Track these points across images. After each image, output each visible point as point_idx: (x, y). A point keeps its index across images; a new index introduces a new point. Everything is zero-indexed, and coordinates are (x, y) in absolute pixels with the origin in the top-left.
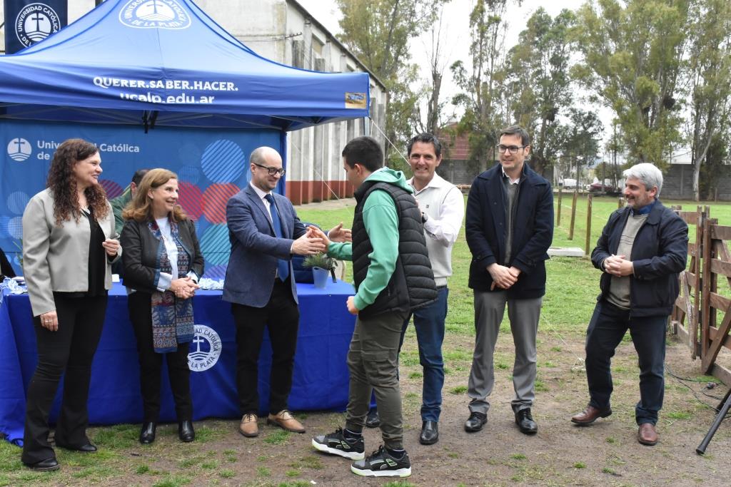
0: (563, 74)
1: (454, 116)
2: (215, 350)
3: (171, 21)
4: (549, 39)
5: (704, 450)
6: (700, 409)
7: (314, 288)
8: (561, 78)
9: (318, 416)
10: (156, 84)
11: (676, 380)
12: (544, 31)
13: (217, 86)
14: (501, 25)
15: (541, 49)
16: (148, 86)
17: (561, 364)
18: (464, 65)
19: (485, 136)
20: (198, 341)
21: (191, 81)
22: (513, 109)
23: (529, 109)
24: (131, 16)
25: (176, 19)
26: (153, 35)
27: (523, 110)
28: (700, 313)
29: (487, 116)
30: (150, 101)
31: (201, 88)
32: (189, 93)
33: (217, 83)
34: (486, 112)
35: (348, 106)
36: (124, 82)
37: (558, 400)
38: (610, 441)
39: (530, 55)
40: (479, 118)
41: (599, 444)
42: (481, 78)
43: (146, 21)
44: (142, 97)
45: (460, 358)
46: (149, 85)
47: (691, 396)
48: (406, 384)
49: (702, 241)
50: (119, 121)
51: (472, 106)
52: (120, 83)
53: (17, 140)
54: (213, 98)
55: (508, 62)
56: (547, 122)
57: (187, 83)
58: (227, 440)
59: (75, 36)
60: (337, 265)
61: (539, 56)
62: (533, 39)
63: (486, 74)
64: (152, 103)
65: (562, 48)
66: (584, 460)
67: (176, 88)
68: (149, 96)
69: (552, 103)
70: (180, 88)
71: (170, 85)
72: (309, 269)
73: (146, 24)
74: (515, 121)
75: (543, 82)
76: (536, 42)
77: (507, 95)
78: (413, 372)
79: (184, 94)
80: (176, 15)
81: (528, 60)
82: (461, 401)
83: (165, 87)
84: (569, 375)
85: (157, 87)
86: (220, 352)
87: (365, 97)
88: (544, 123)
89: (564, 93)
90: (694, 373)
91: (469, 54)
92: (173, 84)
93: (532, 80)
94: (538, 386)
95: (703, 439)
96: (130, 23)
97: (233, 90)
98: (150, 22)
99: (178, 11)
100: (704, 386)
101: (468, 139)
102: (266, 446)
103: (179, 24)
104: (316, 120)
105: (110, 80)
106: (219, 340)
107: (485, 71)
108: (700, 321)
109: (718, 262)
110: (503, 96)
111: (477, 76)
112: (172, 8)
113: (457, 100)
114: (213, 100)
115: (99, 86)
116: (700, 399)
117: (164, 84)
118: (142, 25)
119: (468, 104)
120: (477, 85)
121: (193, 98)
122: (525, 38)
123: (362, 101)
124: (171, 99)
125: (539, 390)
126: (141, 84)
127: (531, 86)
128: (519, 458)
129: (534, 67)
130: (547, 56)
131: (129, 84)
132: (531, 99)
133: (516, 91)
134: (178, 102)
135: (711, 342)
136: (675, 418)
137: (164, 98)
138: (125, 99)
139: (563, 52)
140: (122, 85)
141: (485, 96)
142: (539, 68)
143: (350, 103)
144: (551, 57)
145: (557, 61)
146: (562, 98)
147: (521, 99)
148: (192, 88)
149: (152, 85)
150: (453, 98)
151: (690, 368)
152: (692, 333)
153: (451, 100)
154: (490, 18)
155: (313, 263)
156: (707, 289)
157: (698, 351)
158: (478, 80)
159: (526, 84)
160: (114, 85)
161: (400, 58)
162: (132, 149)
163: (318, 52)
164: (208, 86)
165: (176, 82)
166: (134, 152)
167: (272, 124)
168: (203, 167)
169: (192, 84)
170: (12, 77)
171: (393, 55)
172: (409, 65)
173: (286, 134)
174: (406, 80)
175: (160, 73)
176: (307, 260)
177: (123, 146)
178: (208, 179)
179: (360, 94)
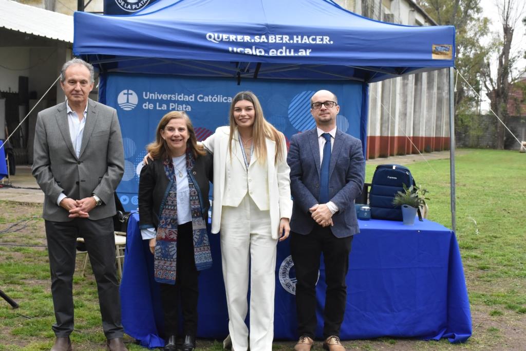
7: (402, 224)
9: (406, 342)
10: (260, 38)
13: (314, 40)
16: (253, 41)
21: (291, 36)
30: (254, 53)
31: (300, 42)
32: (289, 47)
33: (314, 37)
35: (434, 57)
36: (233, 37)
44: (248, 51)
46: (254, 39)
48: (488, 320)
50: (213, 73)
52: (229, 38)
53: (125, 91)
54: (310, 50)
57: (288, 37)
60: (424, 203)
64: (256, 55)
67: (278, 41)
68: (254, 50)
70: (281, 42)
71: (272, 39)
72: (399, 207)
78: (493, 310)
79: (284, 48)
83: (268, 40)
85: (262, 40)
87: (451, 48)
92: (275, 39)
97: (328, 43)
104: (400, 71)
105: (221, 35)
114: (310, 53)
115: (211, 42)
117: (267, 38)
121: (292, 50)
123: (448, 52)
124: (273, 52)
126: (247, 38)
131: (236, 39)
134: (279, 54)
137: (267, 51)
138: (233, 52)
140: (231, 40)
143: (437, 54)
148: (291, 42)
149: (257, 39)
153: (524, 54)
155: (402, 202)
160: (224, 40)
161: (470, 12)
162: (225, 100)
163: (386, 7)
164: (306, 40)
165: (277, 36)
166: (227, 102)
167: (355, 76)
168: (289, 116)
169: (291, 38)
170: (139, 34)
171: (462, 9)
172: (479, 19)
173: (368, 86)
174: (476, 34)
175: (263, 28)
176: (397, 199)
177: (217, 97)
178: (294, 128)
179: (446, 46)
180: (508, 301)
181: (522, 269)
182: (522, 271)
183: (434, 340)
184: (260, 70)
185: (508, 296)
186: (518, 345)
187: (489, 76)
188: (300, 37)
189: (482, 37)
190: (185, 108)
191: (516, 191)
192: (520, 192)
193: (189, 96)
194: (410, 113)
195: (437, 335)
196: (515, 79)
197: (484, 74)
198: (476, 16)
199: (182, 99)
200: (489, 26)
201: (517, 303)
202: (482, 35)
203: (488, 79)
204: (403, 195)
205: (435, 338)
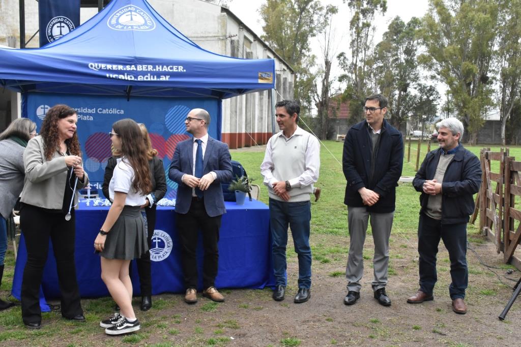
0: (413, 60)
1: (340, 89)
2: (168, 247)
3: (141, 26)
4: (403, 37)
5: (504, 317)
6: (502, 288)
7: (237, 204)
8: (411, 63)
9: (238, 291)
10: (130, 67)
11: (486, 268)
12: (400, 32)
13: (171, 68)
14: (371, 28)
15: (398, 43)
16: (125, 69)
17: (407, 257)
18: (346, 56)
19: (360, 103)
20: (157, 241)
21: (154, 65)
22: (379, 84)
23: (390, 84)
24: (115, 23)
25: (146, 24)
26: (129, 35)
27: (386, 85)
28: (503, 221)
29: (362, 89)
30: (126, 79)
31: (161, 70)
32: (153, 74)
33: (172, 66)
34: (361, 87)
35: (260, 81)
36: (109, 67)
37: (403, 281)
38: (439, 310)
39: (390, 48)
40: (356, 90)
41: (430, 312)
42: (357, 64)
43: (125, 25)
44: (121, 77)
45: (338, 252)
47: (496, 279)
49: (504, 172)
51: (351, 82)
52: (106, 67)
53: (42, 106)
54: (169, 76)
55: (375, 53)
56: (402, 93)
57: (151, 66)
58: (176, 308)
59: (78, 36)
60: (251, 189)
61: (397, 49)
62: (392, 37)
63: (361, 61)
64: (128, 80)
65: (412, 43)
66: (420, 323)
67: (144, 70)
68: (126, 76)
69: (405, 80)
70: (146, 70)
71: (140, 68)
72: (233, 192)
73: (125, 28)
74: (380, 92)
75: (399, 66)
76: (395, 40)
77: (375, 75)
79: (149, 74)
80: (146, 21)
81: (389, 52)
82: (336, 282)
83: (137, 69)
84: (411, 264)
85: (132, 69)
86: (171, 248)
87: (272, 75)
88: (400, 94)
89: (413, 73)
90: (499, 263)
91: (350, 48)
92: (142, 68)
93: (392, 65)
94: (390, 271)
95: (503, 309)
96: (114, 27)
97: (182, 71)
98: (128, 26)
99: (147, 19)
100: (506, 272)
101: (349, 105)
102: (201, 313)
103: (147, 28)
104: (240, 91)
105: (100, 65)
106: (171, 240)
107: (360, 59)
108: (503, 227)
109: (514, 186)
110: (372, 75)
111: (355, 62)
112: (143, 17)
113: (341, 79)
114: (169, 78)
115: (92, 70)
116: (502, 281)
117: (136, 67)
118: (123, 28)
119: (349, 81)
120: (355, 69)
121: (155, 76)
122: (387, 37)
123: (270, 78)
124: (141, 77)
125: (391, 274)
126: (120, 67)
127: (391, 69)
128: (375, 322)
129: (393, 56)
130: (402, 49)
131: (112, 68)
132: (391, 78)
133: (381, 72)
134: (145, 79)
135: (510, 241)
136: (485, 294)
137: (136, 77)
138: (109, 78)
139: (413, 46)
140: (108, 69)
141: (360, 76)
142: (396, 57)
143: (262, 79)
144: (404, 49)
145: (409, 52)
146: (412, 76)
147: (384, 77)
148: (154, 70)
149: (128, 68)
150: (339, 77)
151: (496, 259)
152: (497, 235)
153: (338, 79)
154: (363, 24)
155: (235, 187)
156: (508, 205)
157: (501, 248)
158: (356, 65)
159: (388, 68)
160: (102, 68)
161: (303, 51)
162: (119, 112)
163: (248, 47)
164: (165, 69)
165: (144, 66)
166: (120, 114)
167: (212, 94)
168: (166, 123)
169: (154, 67)
170: (35, 64)
171: (299, 49)
172: (309, 56)
173: (222, 101)
174: (307, 66)
175: (133, 60)
176: (232, 186)
177: (112, 110)
178: (170, 132)
179: (268, 73)
180: (317, 254)
181: (328, 228)
182: (328, 229)
183: (260, 289)
184: (131, 92)
185: (317, 249)
186: (319, 289)
187: (316, 92)
188: (161, 66)
189: (311, 68)
190: (89, 118)
191: (331, 169)
192: (333, 169)
193: (91, 109)
194: (265, 117)
195: (262, 285)
196: (333, 95)
197: (312, 92)
198: (307, 54)
199: (86, 112)
200: (315, 60)
201: (322, 255)
202: (311, 66)
203: (316, 94)
204: (236, 182)
205: (260, 287)
